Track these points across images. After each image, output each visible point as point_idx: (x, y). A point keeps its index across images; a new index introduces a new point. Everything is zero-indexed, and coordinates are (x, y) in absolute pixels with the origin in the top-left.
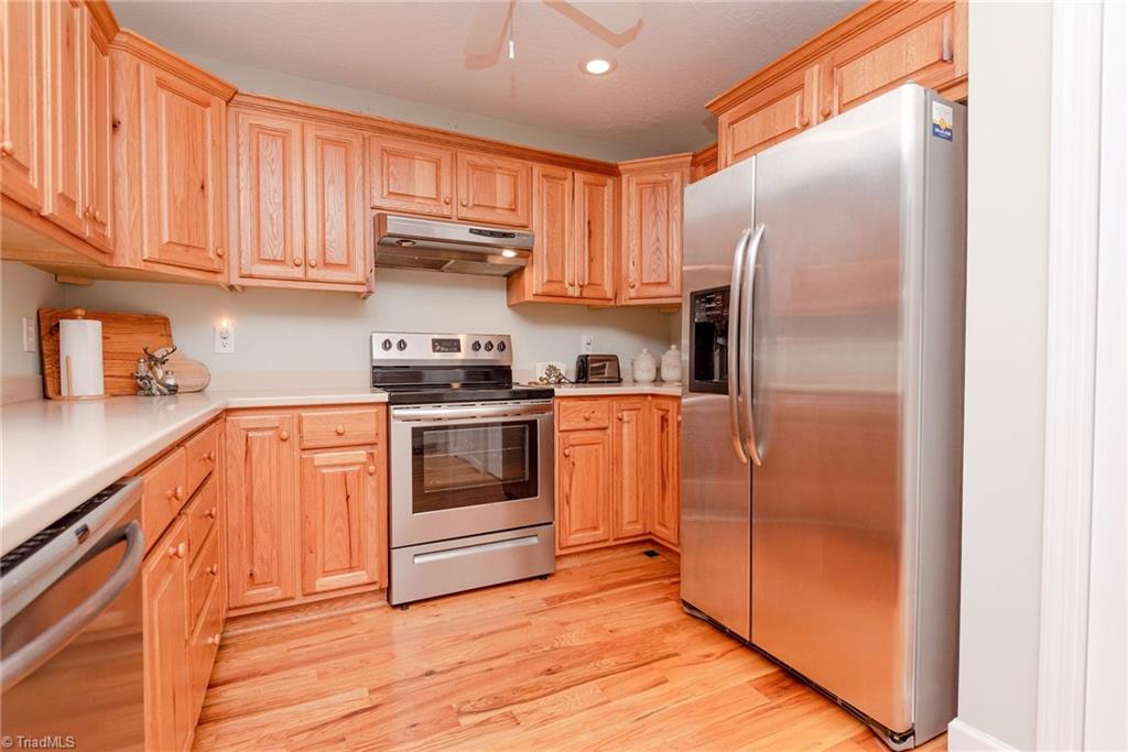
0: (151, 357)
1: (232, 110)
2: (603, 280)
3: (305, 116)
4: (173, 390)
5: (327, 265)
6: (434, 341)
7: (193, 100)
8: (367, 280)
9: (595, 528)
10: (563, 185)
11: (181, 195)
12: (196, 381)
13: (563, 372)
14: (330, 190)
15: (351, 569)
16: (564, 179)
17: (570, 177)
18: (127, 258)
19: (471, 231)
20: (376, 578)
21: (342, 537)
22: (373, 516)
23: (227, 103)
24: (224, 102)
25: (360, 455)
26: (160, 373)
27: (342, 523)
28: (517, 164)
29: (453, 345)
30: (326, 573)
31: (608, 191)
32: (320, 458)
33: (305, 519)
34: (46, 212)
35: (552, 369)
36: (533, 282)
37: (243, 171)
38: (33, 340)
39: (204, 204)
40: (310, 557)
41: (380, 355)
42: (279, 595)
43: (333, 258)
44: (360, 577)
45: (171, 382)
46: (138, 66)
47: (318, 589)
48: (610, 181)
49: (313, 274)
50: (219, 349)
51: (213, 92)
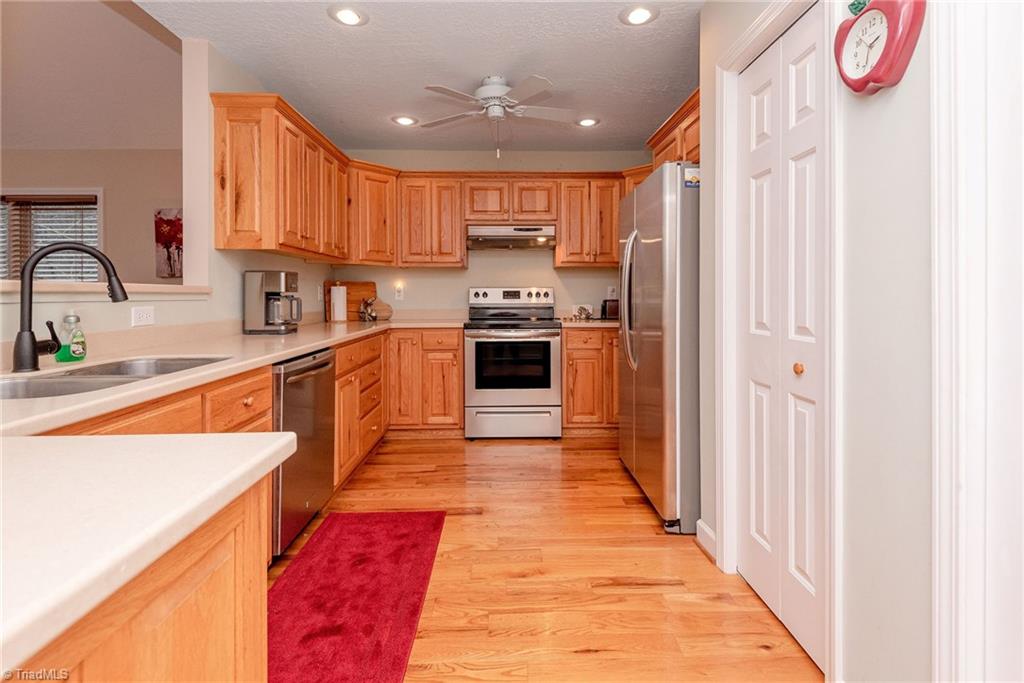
0: (366, 302)
1: (399, 179)
2: (611, 249)
3: (431, 177)
4: (375, 319)
5: (441, 253)
6: (504, 292)
7: (380, 182)
8: (462, 260)
9: (592, 414)
10: (582, 192)
11: (375, 227)
12: (385, 314)
13: (591, 311)
14: (444, 214)
15: (445, 415)
16: (583, 187)
17: (586, 184)
18: (354, 260)
19: (515, 229)
20: (457, 422)
21: (441, 397)
22: (456, 387)
23: (397, 177)
24: (395, 178)
25: (450, 355)
26: (369, 311)
27: (440, 389)
28: (548, 183)
29: (516, 295)
30: (434, 415)
31: (616, 190)
32: (431, 355)
33: (423, 385)
34: (321, 250)
35: (582, 310)
36: (561, 255)
37: (403, 210)
38: (322, 296)
39: (385, 230)
40: (426, 406)
41: (473, 301)
42: (411, 422)
43: (444, 250)
44: (449, 420)
45: (374, 314)
46: (358, 174)
47: (430, 422)
48: (617, 183)
49: (435, 258)
50: (397, 298)
51: (390, 174)
